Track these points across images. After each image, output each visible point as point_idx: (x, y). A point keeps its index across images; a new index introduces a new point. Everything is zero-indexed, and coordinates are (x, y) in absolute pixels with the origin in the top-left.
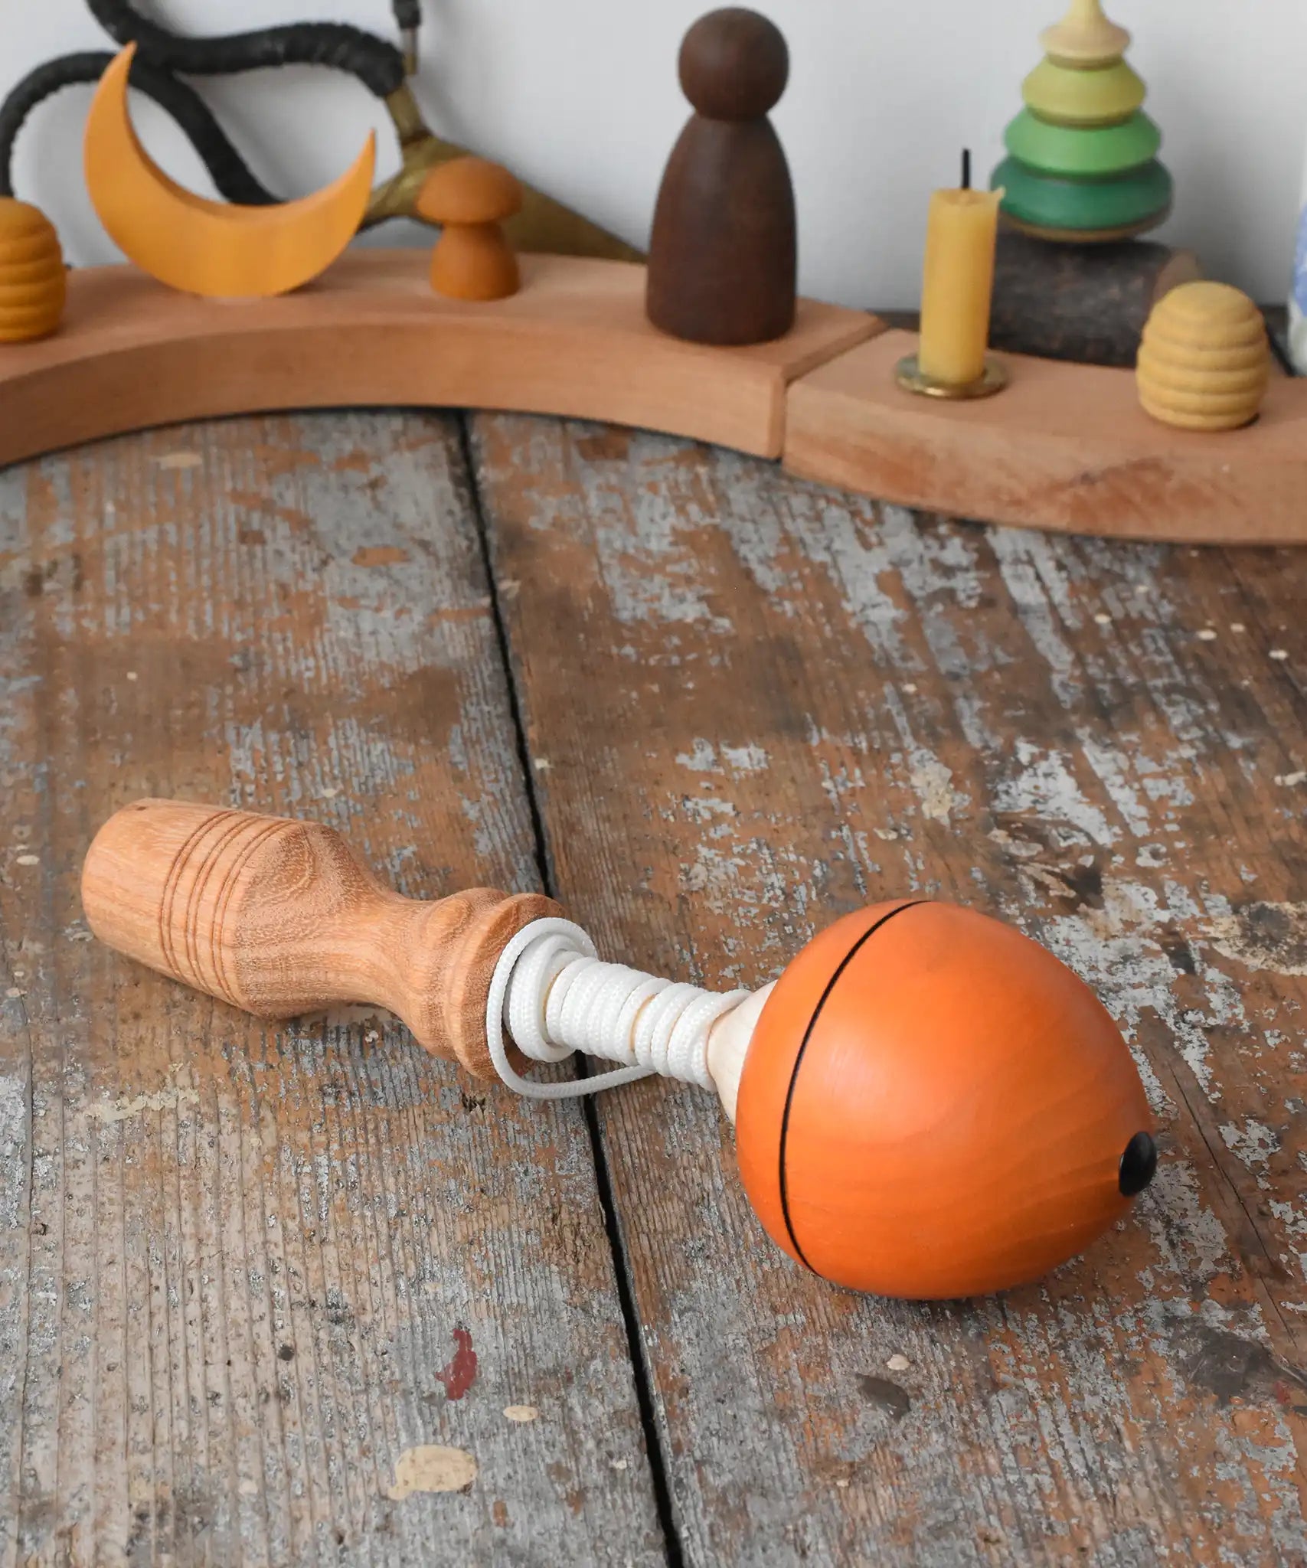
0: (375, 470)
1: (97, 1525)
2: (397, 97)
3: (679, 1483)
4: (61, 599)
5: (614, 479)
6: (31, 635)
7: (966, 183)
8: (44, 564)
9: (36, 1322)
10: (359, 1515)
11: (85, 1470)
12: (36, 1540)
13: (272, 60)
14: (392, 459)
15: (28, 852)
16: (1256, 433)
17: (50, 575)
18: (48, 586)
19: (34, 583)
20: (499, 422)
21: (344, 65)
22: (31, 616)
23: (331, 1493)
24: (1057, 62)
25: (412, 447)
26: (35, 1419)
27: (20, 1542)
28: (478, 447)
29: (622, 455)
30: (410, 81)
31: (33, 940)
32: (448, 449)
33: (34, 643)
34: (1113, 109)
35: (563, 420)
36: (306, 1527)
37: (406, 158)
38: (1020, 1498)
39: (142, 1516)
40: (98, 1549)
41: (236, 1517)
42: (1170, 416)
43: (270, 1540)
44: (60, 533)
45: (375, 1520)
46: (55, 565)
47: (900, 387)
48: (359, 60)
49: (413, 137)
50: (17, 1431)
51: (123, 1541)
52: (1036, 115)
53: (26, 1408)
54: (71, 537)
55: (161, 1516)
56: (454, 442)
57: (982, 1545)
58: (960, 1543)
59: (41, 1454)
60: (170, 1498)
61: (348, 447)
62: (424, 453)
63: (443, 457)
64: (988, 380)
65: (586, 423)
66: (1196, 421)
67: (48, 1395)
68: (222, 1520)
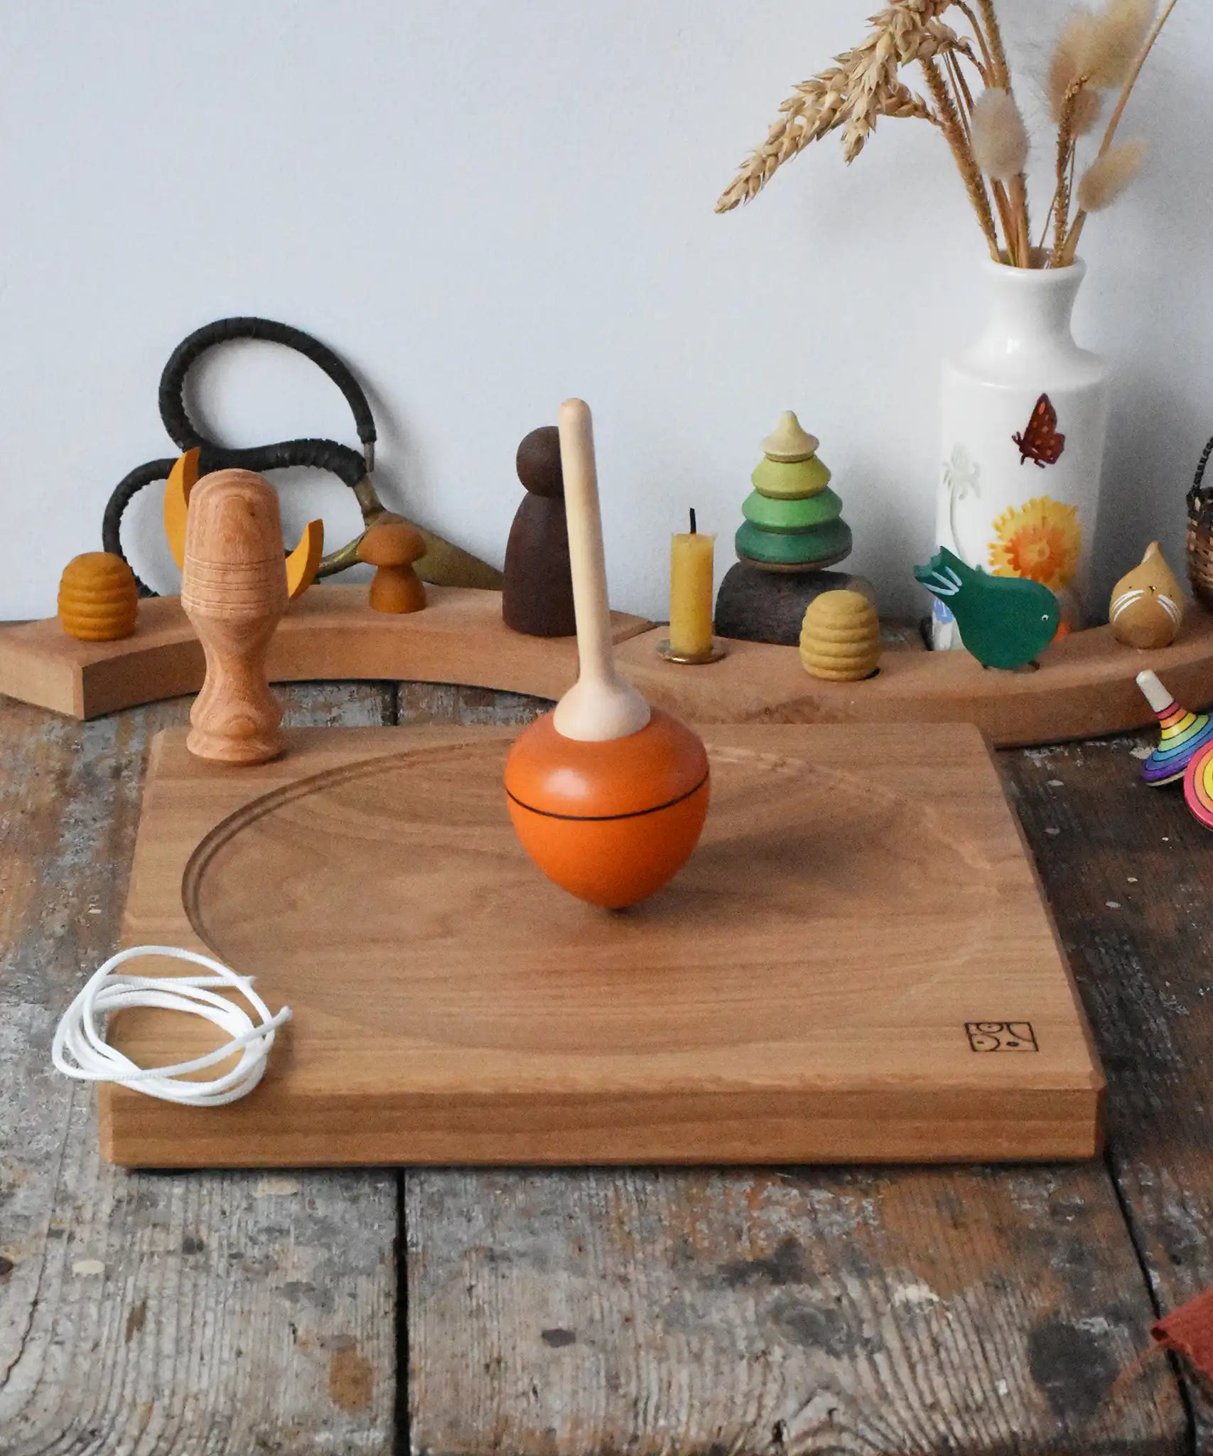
0: (335, 712)
1: (95, 1205)
2: (360, 486)
3: (410, 1190)
4: (132, 780)
5: (482, 716)
6: (111, 799)
7: (693, 530)
8: (124, 761)
9: (73, 1120)
10: (235, 1203)
11: (92, 1183)
12: (62, 1210)
13: (282, 463)
14: (347, 706)
15: (95, 908)
16: (872, 683)
17: (126, 767)
18: (125, 773)
19: (117, 772)
20: (416, 687)
21: (326, 466)
22: (113, 789)
23: (222, 1194)
24: (773, 458)
25: (362, 699)
26: (68, 1161)
27: (54, 1211)
28: (401, 699)
29: (492, 704)
30: (369, 475)
31: (94, 949)
32: (383, 701)
33: (112, 803)
34: (807, 487)
35: (457, 686)
36: (206, 1208)
37: (367, 524)
38: (594, 1201)
39: (119, 1201)
40: (94, 1214)
41: (169, 1202)
42: (817, 672)
43: (186, 1211)
44: (135, 746)
45: (244, 1205)
46: (131, 762)
47: (659, 658)
48: (336, 462)
49: (371, 511)
50: (57, 1167)
51: (108, 1211)
52: (760, 492)
53: (63, 1156)
54: (141, 748)
55: (129, 1202)
56: (388, 698)
57: (567, 1219)
58: (556, 1219)
59: (69, 1176)
60: (136, 1195)
61: (321, 699)
62: (368, 703)
63: (380, 705)
64: (713, 652)
65: (472, 688)
66: (834, 674)
67: (76, 1151)
68: (162, 1204)
